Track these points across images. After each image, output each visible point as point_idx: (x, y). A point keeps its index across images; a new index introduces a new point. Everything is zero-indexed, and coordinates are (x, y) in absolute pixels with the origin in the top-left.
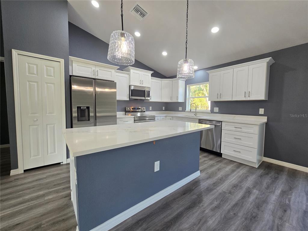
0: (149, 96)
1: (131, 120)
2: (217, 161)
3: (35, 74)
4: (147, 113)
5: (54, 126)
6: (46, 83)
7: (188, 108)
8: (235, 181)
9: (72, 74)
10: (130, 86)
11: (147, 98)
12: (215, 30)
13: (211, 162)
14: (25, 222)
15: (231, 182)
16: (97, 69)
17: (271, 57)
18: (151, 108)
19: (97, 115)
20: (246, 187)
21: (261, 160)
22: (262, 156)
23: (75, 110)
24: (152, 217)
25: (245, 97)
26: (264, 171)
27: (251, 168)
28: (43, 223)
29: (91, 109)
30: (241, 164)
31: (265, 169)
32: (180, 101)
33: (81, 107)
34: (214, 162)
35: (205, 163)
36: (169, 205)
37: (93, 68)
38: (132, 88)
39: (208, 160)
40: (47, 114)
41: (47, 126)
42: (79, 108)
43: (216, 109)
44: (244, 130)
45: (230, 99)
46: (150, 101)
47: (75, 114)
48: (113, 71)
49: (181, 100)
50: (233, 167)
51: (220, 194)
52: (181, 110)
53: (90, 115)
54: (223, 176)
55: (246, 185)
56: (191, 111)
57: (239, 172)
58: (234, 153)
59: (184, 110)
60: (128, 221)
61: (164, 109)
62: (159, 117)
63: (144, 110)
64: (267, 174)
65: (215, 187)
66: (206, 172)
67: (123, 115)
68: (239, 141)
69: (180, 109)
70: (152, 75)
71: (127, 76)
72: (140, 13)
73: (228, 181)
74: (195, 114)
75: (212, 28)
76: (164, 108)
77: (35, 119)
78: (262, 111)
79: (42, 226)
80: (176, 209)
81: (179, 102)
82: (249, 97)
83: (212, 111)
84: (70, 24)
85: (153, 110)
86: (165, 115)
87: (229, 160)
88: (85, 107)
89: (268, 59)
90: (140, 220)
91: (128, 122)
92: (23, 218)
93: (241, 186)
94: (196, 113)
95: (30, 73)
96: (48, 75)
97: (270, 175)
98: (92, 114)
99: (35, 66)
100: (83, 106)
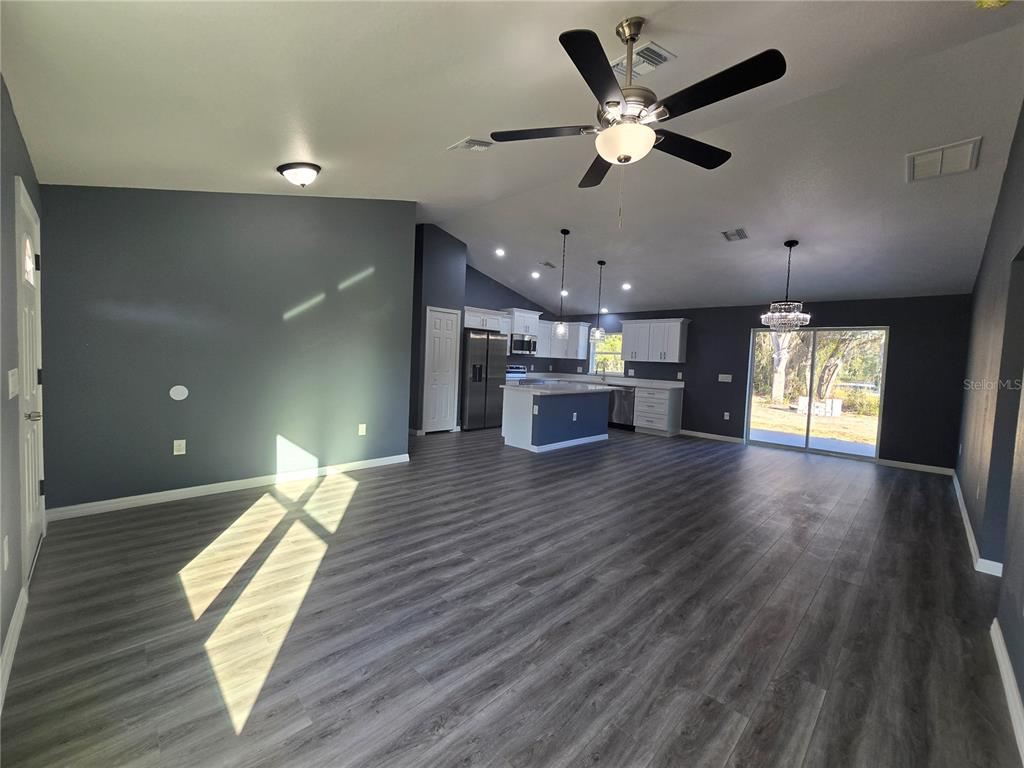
0: (534, 350)
7: (593, 369)
11: (532, 353)
38: (515, 338)
43: (631, 372)
49: (582, 356)
59: (586, 371)
61: (551, 369)
69: (580, 369)
70: (541, 318)
83: (626, 374)
84: (468, 266)
94: (604, 376)
98: (484, 375)
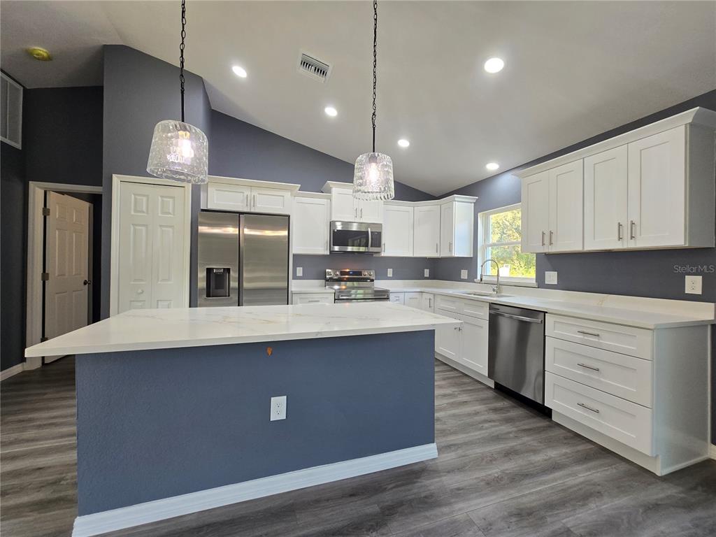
1: (327, 298)
2: (527, 427)
3: (143, 212)
4: (380, 285)
5: (170, 303)
6: (160, 226)
8: (533, 498)
9: (207, 207)
10: (332, 224)
12: (494, 65)
13: (503, 427)
14: (50, 467)
15: (517, 498)
16: (255, 193)
17: (698, 108)
18: (390, 272)
19: (246, 285)
20: (556, 527)
21: (699, 455)
22: (705, 439)
23: (202, 275)
24: (235, 527)
25: (620, 238)
26: (683, 492)
27: (636, 470)
28: (67, 477)
29: (234, 274)
30: (603, 452)
31: (695, 488)
32: (457, 253)
33: (213, 269)
34: (515, 429)
35: (481, 429)
36: (294, 511)
37: (247, 192)
39: (499, 420)
40: (159, 282)
41: (158, 303)
42: (209, 271)
44: (607, 341)
45: (577, 248)
46: (383, 254)
47: (202, 284)
48: (287, 195)
50: (565, 454)
51: (454, 522)
52: (466, 278)
53: (231, 285)
54: (507, 474)
55: (564, 521)
56: (481, 279)
57: (574, 474)
58: (580, 411)
60: (184, 519)
62: (401, 296)
63: (372, 278)
64: (688, 507)
65: (453, 500)
66: (463, 454)
67: (321, 286)
68: (594, 375)
71: (324, 201)
72: (313, 68)
73: (512, 492)
74: (494, 290)
75: (484, 60)
76: (427, 273)
77: (140, 291)
78: (694, 284)
79: (62, 483)
80: (300, 526)
81: (456, 256)
82: (632, 237)
85: (395, 277)
86: (418, 290)
87: (570, 431)
88: (221, 269)
89: (689, 115)
90: (209, 525)
91: (319, 303)
92: (54, 461)
93: (543, 518)
95: (136, 211)
96: (163, 213)
97: (699, 513)
99: (145, 199)
100: (217, 266)
